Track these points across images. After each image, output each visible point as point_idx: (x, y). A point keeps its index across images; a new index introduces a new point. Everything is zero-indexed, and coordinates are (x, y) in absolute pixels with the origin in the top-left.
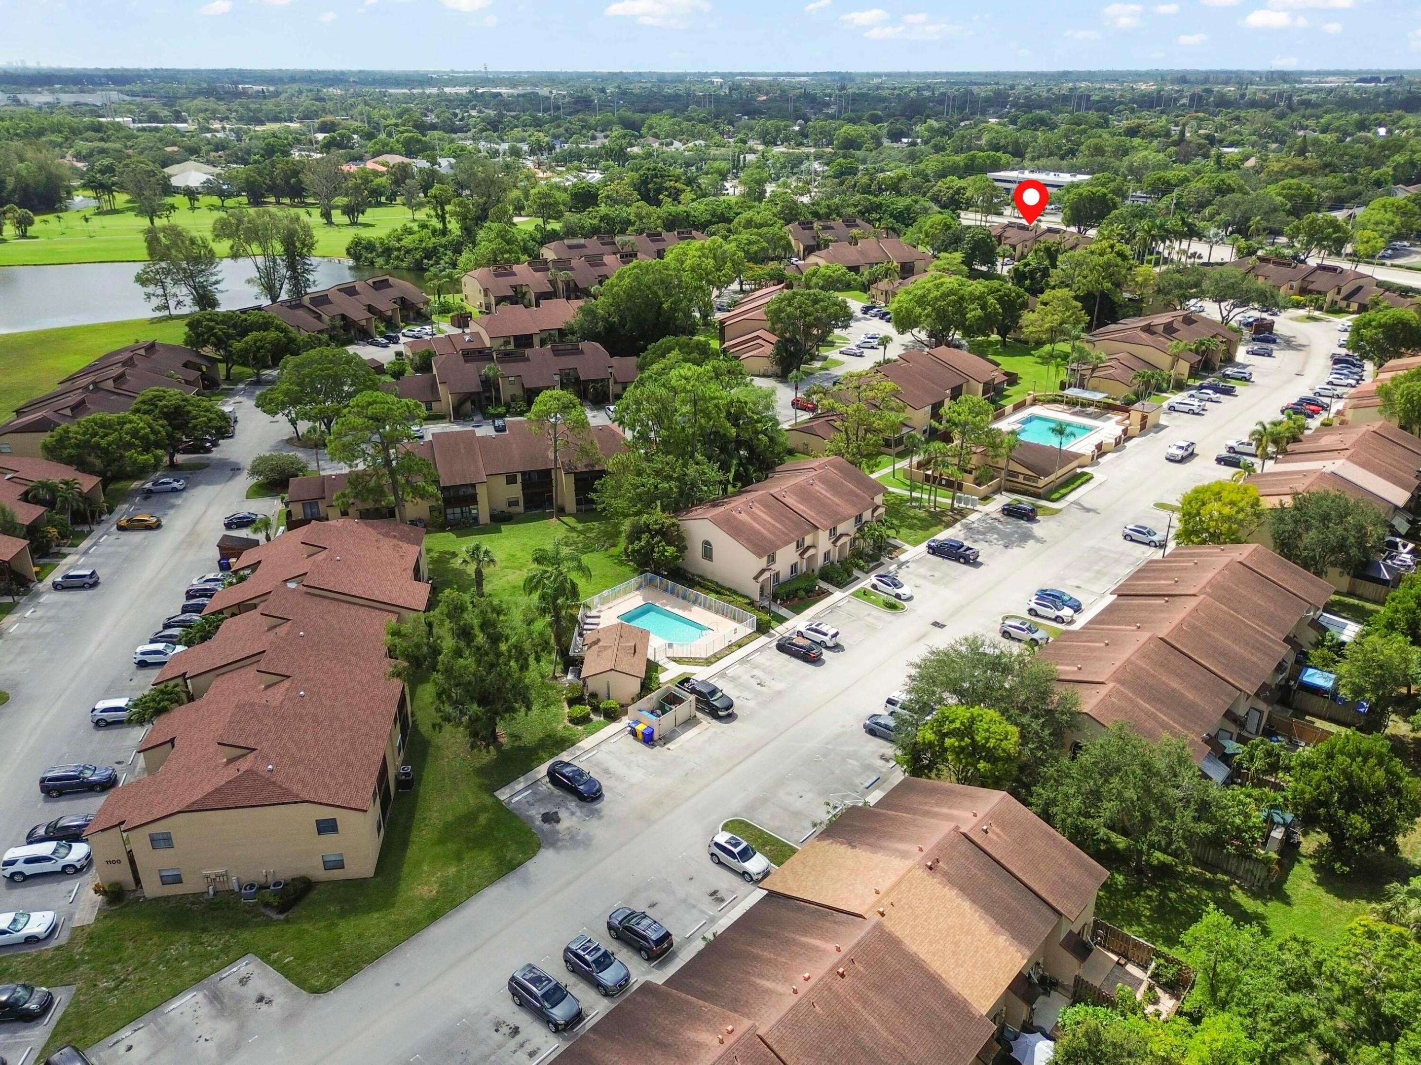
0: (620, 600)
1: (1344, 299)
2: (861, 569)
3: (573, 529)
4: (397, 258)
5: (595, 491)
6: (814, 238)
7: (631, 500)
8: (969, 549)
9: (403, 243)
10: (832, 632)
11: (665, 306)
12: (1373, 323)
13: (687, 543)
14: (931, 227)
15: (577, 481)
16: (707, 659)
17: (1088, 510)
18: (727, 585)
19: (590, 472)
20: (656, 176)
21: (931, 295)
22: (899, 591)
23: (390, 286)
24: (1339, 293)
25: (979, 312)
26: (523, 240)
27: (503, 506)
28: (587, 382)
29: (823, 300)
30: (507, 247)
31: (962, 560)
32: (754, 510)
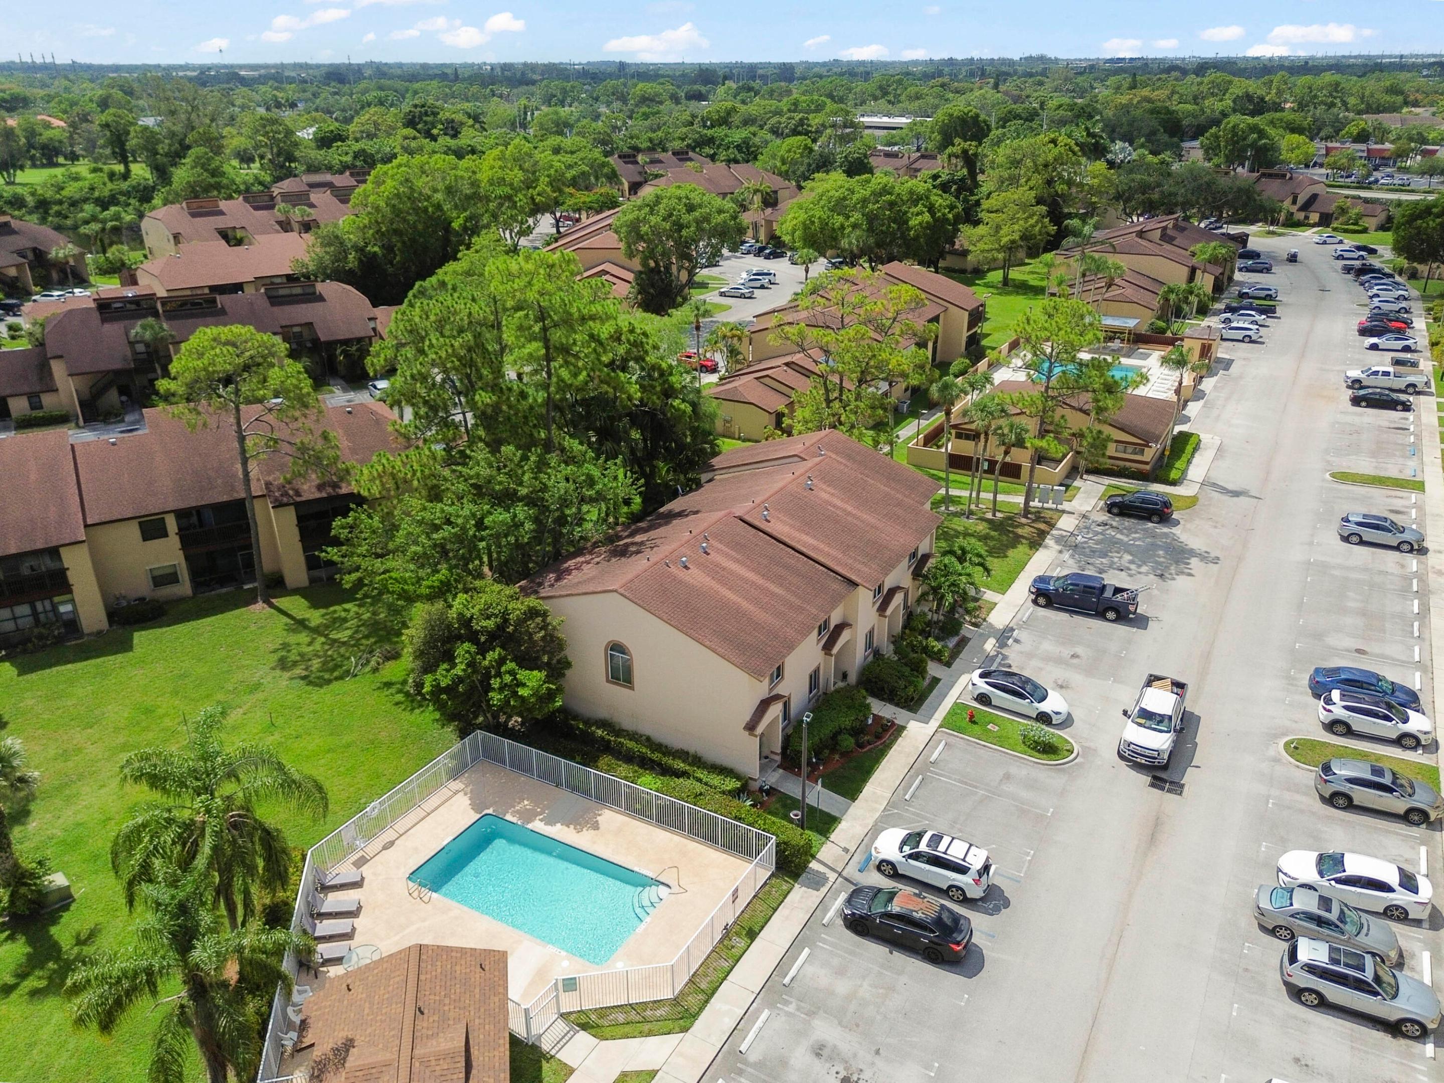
0: (414, 815)
1: (1301, 209)
2: (937, 657)
3: (301, 624)
4: (59, 214)
5: (336, 542)
6: (640, 173)
7: (421, 560)
8: (1118, 590)
9: (64, 193)
10: (976, 861)
11: (456, 225)
12: (1435, 210)
13: (569, 653)
14: (789, 151)
15: (301, 520)
16: (676, 1001)
17: (1236, 494)
18: (676, 742)
19: (330, 499)
20: (426, 114)
21: (856, 197)
22: (1045, 707)
23: (13, 232)
24: (1294, 202)
25: (927, 217)
26: (245, 183)
27: (142, 587)
28: (331, 345)
29: (700, 206)
30: (212, 181)
31: (1111, 615)
32: (713, 555)
